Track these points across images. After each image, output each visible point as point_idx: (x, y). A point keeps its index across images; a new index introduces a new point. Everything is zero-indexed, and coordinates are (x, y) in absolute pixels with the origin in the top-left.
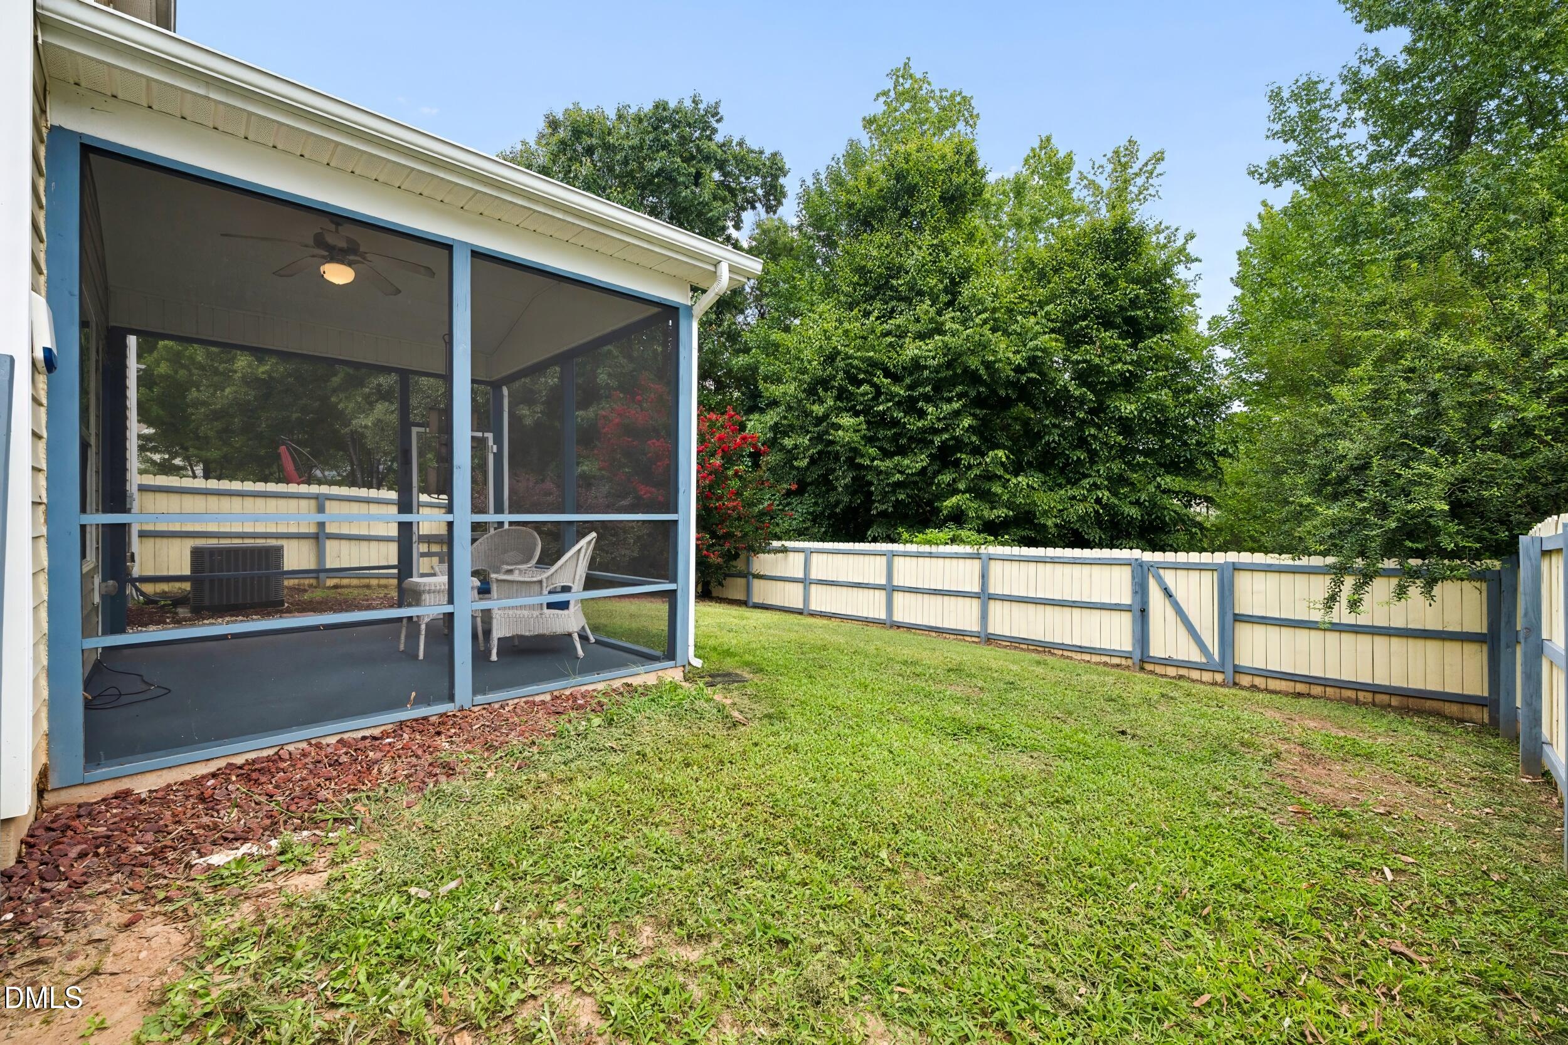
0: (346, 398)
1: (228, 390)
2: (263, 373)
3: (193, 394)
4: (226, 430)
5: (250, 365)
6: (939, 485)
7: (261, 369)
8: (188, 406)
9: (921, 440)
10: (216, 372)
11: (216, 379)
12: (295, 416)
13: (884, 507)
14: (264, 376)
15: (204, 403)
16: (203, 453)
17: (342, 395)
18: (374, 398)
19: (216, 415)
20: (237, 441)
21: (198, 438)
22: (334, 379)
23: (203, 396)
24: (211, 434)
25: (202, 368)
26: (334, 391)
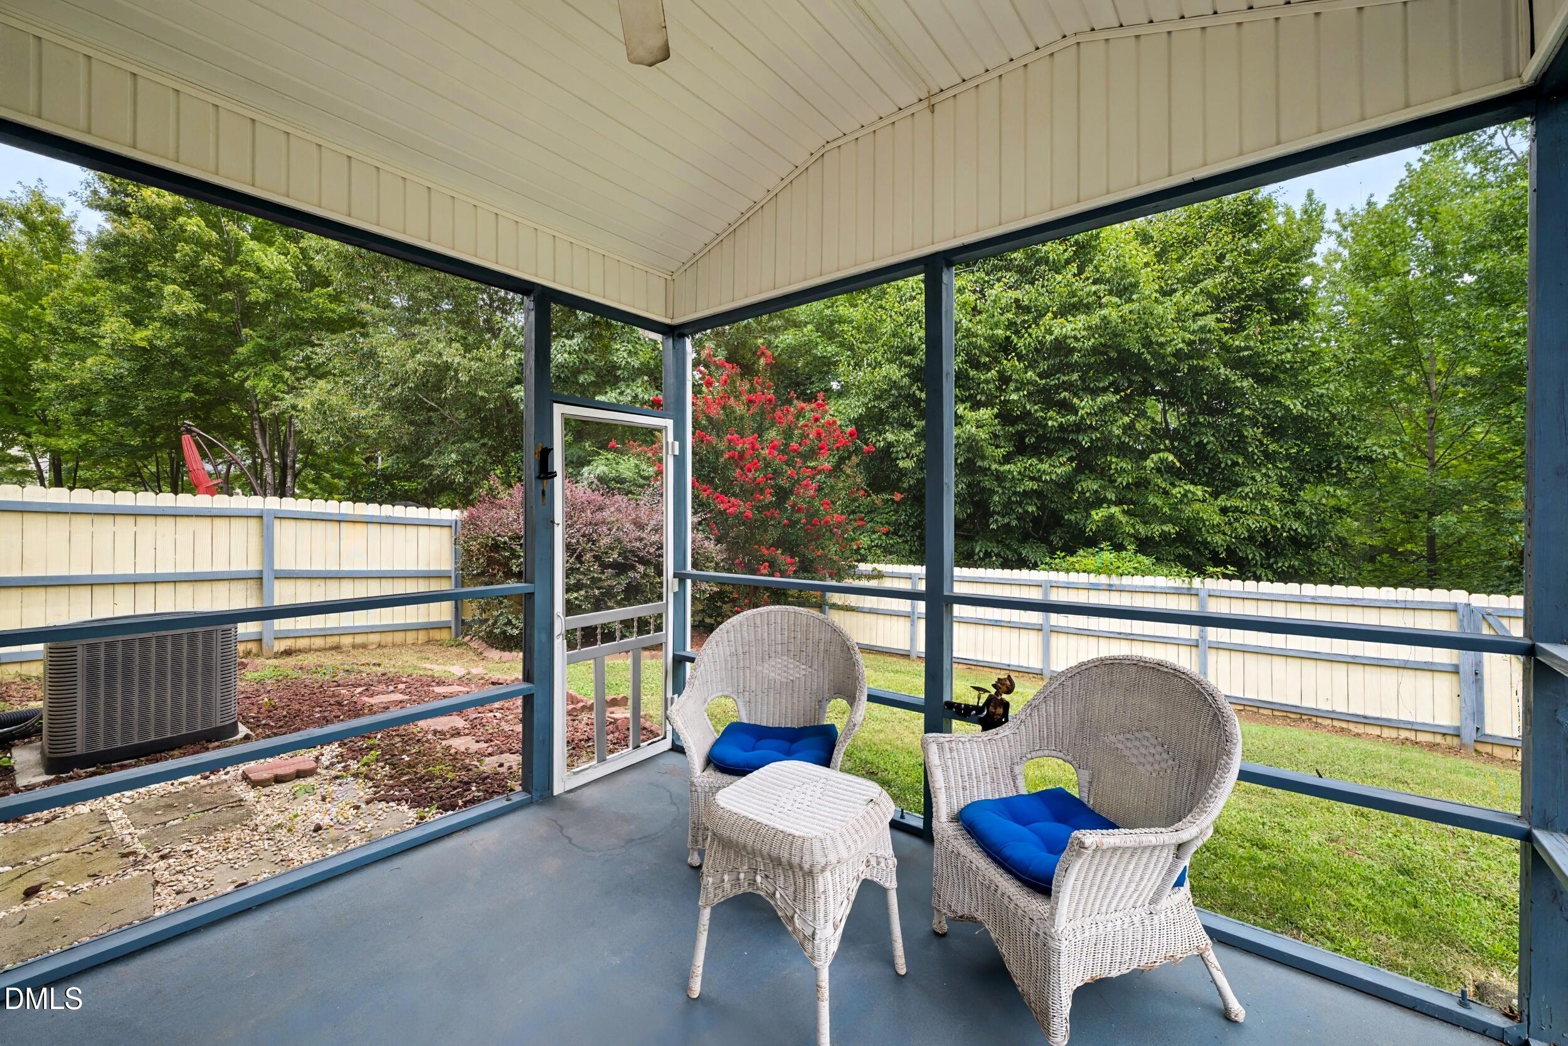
0: (256, 374)
1: (90, 361)
2: (142, 339)
3: (38, 365)
4: (87, 412)
5: (123, 329)
6: (1083, 493)
7: (139, 335)
8: (31, 379)
9: (1061, 439)
10: (74, 338)
11: (71, 346)
12: (186, 395)
13: (1006, 520)
14: (144, 344)
15: (56, 377)
16: (53, 441)
17: (251, 371)
18: (303, 373)
19: (72, 394)
20: (105, 427)
21: (44, 421)
22: (240, 350)
23: (53, 368)
24: (65, 417)
25: (53, 331)
26: (239, 366)
